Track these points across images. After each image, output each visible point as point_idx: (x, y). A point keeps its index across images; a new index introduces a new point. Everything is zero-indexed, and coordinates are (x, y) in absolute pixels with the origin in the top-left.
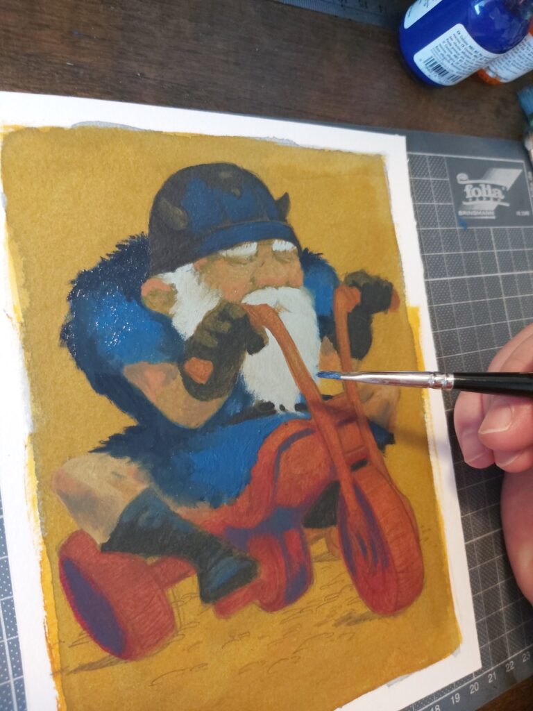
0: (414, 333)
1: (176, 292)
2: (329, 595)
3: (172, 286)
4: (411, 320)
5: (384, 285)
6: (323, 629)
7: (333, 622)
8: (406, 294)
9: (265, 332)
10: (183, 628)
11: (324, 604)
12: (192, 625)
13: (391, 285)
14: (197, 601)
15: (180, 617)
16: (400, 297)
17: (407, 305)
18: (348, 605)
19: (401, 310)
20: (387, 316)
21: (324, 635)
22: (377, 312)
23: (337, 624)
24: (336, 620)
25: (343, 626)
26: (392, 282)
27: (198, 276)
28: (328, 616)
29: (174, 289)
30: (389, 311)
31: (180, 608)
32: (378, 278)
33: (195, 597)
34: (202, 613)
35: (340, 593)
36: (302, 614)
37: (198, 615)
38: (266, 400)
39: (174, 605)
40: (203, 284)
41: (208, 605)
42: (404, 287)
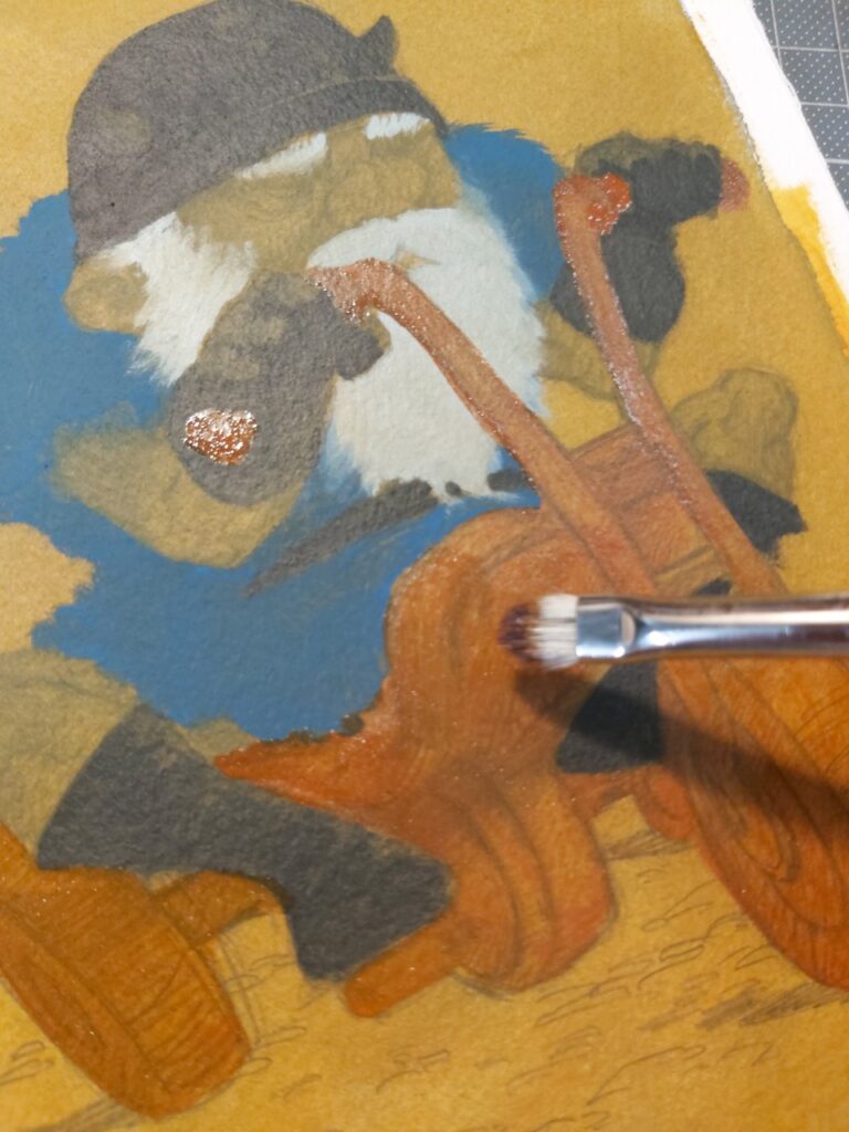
0: (806, 248)
1: (145, 278)
2: (671, 946)
3: (134, 268)
4: (790, 220)
5: (694, 154)
6: (669, 1037)
7: (698, 1017)
8: (761, 162)
9: (378, 323)
10: (263, 1041)
11: (661, 970)
12: (287, 1034)
13: (714, 150)
14: (294, 974)
15: (252, 1017)
16: (747, 173)
17: (772, 187)
18: (737, 969)
19: (755, 201)
20: (716, 222)
21: (673, 1055)
22: (683, 219)
23: (709, 1024)
24: (704, 1012)
25: (732, 1027)
26: (716, 143)
27: (192, 234)
28: (678, 1003)
29: (138, 275)
30: (720, 210)
31: (250, 994)
32: (673, 141)
33: (285, 965)
34: (309, 1003)
35: (707, 936)
36: (597, 1000)
37: (300, 1009)
38: (407, 477)
39: (232, 988)
40: (205, 249)
41: (323, 984)
42: (754, 147)
